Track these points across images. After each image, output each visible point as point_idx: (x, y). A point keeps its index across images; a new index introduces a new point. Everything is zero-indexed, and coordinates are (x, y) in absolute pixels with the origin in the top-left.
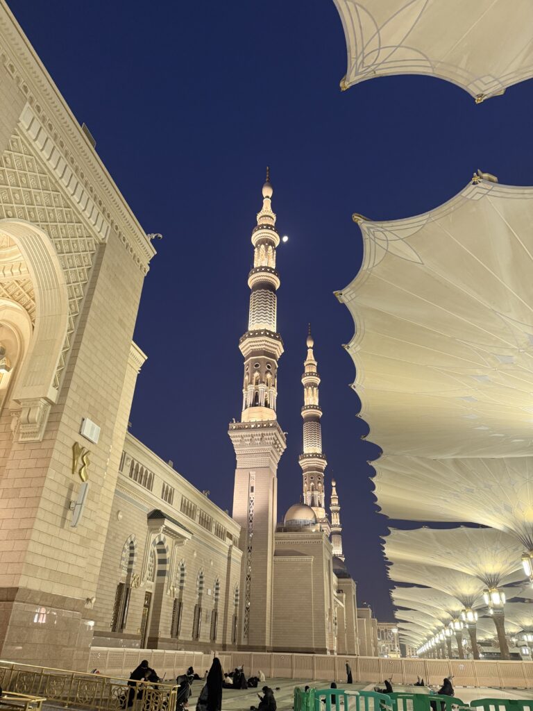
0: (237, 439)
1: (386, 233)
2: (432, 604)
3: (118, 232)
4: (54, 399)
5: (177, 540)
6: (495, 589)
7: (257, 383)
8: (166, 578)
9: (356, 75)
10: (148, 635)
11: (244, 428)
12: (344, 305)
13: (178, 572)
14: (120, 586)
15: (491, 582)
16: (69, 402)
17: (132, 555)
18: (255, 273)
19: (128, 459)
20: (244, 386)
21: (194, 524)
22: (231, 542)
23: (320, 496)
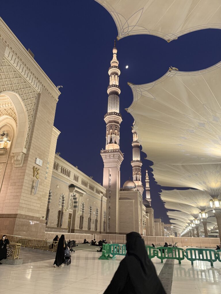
0: (104, 156)
1: (140, 89)
2: (183, 217)
3: (45, 88)
4: (25, 152)
5: (81, 195)
6: (203, 212)
7: (111, 134)
8: (77, 208)
9: (122, 35)
10: (71, 228)
11: (107, 152)
12: (129, 113)
13: (81, 206)
14: (59, 211)
15: (202, 209)
16: (30, 153)
17: (63, 200)
18: (110, 88)
19: (60, 166)
20: (106, 135)
21: (87, 189)
22: (102, 195)
23: (140, 177)
